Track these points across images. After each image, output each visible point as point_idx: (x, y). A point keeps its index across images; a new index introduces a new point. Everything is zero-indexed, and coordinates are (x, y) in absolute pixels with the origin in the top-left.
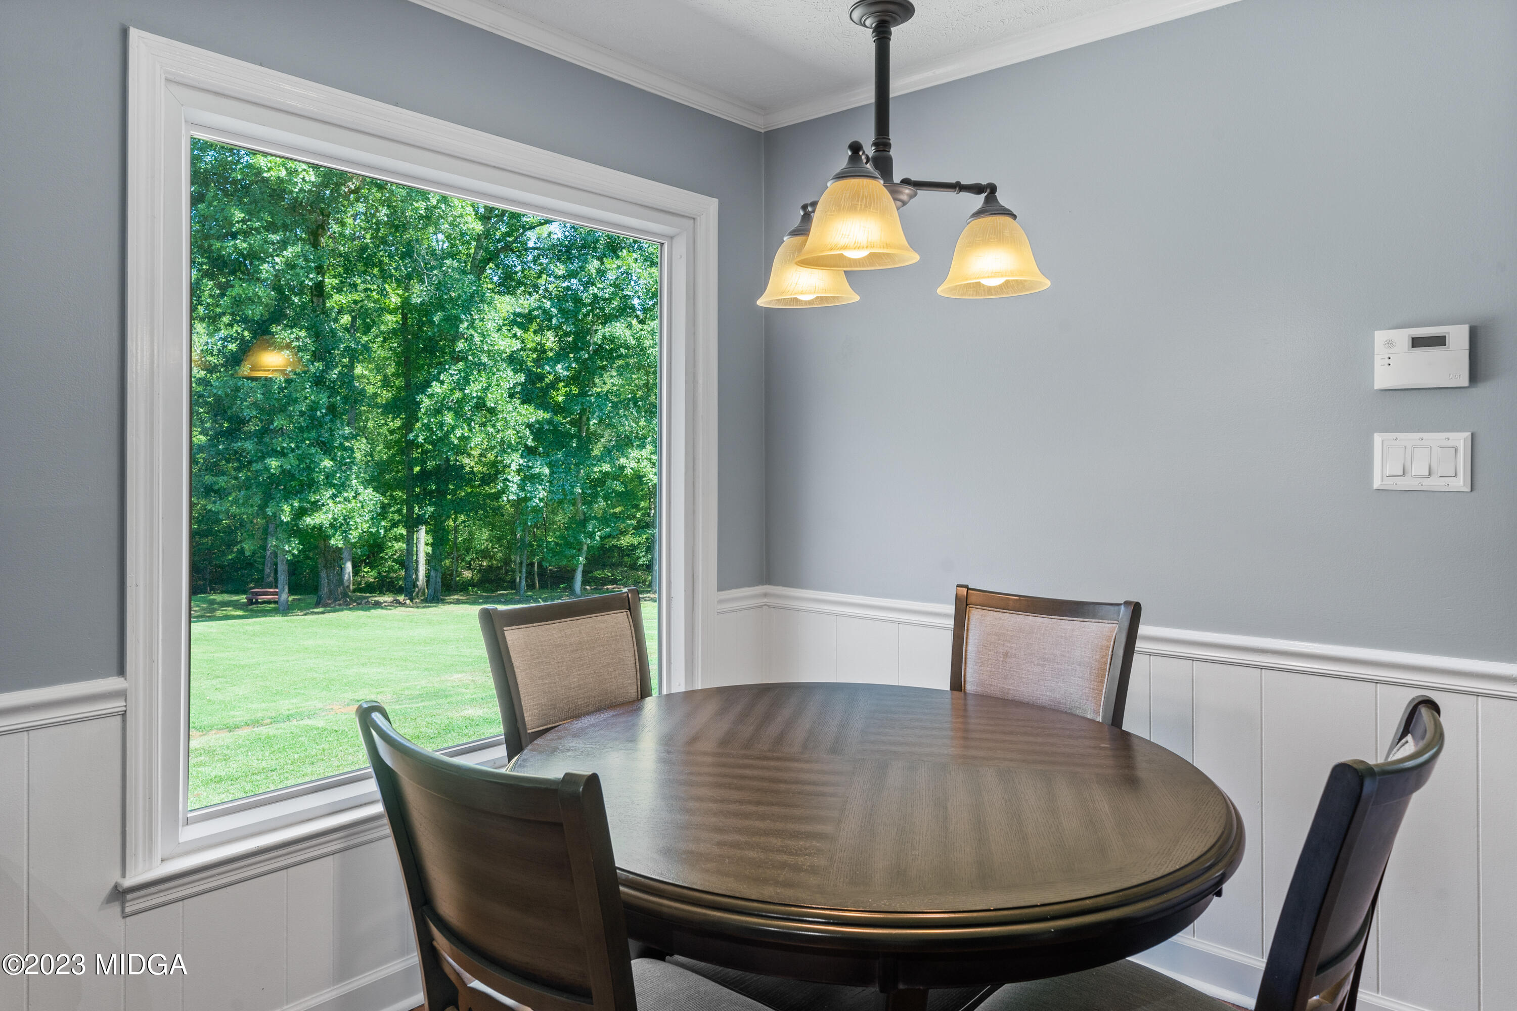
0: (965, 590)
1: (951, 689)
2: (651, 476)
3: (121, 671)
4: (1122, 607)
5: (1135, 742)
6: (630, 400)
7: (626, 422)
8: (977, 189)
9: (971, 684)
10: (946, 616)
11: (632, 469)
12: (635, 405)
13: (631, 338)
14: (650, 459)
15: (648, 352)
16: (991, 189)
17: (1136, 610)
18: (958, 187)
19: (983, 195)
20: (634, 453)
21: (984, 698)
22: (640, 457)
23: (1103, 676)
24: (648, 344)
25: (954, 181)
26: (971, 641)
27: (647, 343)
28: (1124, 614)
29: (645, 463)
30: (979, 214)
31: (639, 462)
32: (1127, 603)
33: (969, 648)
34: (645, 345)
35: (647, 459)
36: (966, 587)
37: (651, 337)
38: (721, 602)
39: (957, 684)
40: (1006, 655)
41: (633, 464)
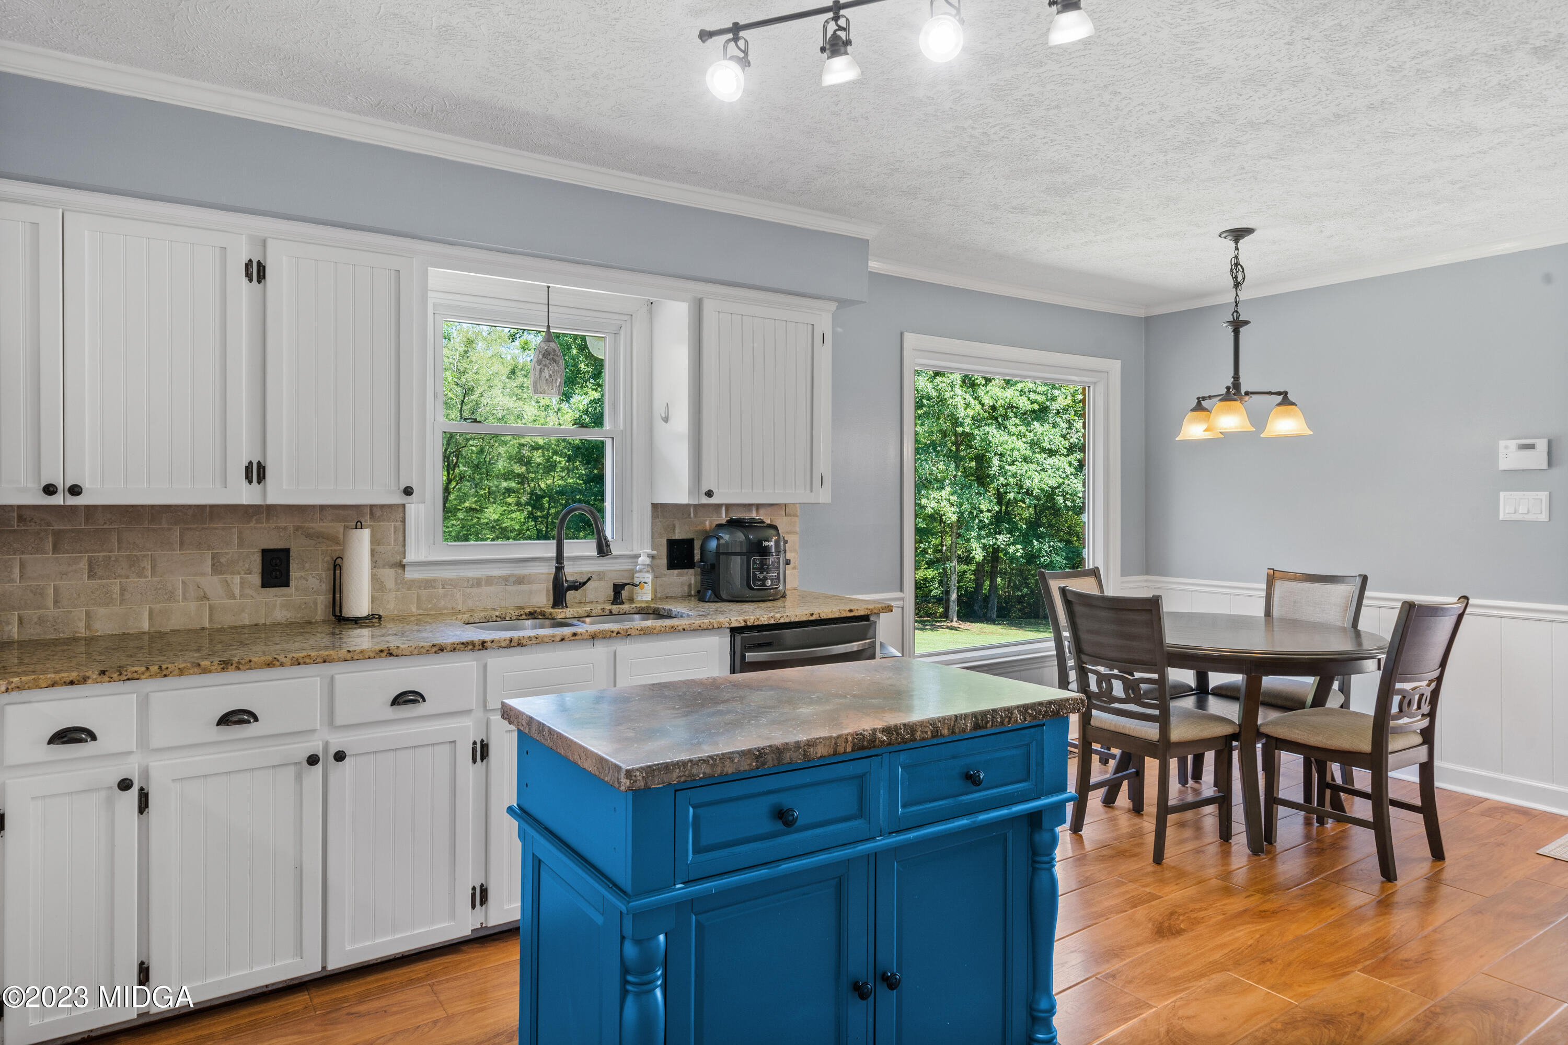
0: (1272, 571)
1: (1265, 616)
2: (950, 515)
3: (901, 590)
4: (1358, 578)
5: (1362, 633)
6: (930, 446)
7: (927, 466)
8: (1279, 393)
9: (1276, 612)
10: (1261, 590)
11: (933, 508)
12: (935, 449)
13: (933, 390)
14: (949, 500)
15: (948, 403)
16: (1285, 393)
17: (1365, 579)
18: (1270, 393)
19: (1282, 396)
20: (934, 494)
21: (1282, 620)
22: (940, 498)
23: (1347, 610)
24: (949, 395)
25: (1268, 391)
26: (1275, 596)
27: (947, 395)
28: (1358, 581)
29: (945, 503)
30: (1279, 404)
31: (939, 502)
32: (1360, 575)
33: (1275, 599)
34: (946, 397)
35: (945, 499)
36: (1273, 569)
37: (950, 389)
38: (1122, 582)
39: (1268, 613)
40: (1295, 602)
41: (934, 504)
